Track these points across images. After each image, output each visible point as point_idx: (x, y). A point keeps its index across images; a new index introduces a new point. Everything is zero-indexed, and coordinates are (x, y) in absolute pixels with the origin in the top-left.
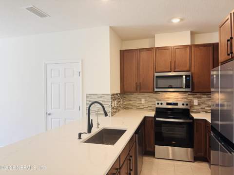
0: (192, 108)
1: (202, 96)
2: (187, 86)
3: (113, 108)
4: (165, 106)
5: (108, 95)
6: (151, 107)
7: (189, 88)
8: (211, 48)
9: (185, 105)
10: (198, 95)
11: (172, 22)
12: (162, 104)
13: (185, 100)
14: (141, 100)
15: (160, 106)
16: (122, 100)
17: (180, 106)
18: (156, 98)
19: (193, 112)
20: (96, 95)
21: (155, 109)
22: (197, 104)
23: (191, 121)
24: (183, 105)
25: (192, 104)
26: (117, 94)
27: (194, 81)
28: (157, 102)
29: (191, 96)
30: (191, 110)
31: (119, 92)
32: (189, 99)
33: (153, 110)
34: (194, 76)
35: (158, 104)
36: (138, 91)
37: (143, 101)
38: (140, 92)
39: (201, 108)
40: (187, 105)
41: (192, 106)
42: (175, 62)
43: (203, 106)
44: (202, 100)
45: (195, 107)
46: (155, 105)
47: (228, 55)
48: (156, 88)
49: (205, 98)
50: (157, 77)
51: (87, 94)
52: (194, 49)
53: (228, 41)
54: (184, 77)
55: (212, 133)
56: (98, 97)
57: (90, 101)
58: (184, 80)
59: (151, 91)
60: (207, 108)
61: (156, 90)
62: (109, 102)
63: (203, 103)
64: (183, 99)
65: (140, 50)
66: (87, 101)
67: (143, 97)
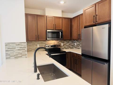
5: (25, 43)
8: (69, 20)
14: (37, 46)
20: (15, 43)
22: (62, 45)
28: (46, 46)
32: (59, 43)
36: (37, 40)
38: (38, 41)
39: (64, 47)
44: (64, 43)
45: (62, 47)
48: (48, 38)
49: (65, 42)
50: (48, 32)
51: (5, 43)
52: (63, 19)
53: (94, 16)
54: (60, 32)
55: (83, 57)
56: (16, 45)
57: (8, 48)
58: (61, 34)
59: (45, 40)
60: (66, 47)
61: (48, 39)
62: (26, 48)
63: (65, 45)
64: (57, 43)
65: (37, 15)
66: (6, 48)
67: (38, 44)
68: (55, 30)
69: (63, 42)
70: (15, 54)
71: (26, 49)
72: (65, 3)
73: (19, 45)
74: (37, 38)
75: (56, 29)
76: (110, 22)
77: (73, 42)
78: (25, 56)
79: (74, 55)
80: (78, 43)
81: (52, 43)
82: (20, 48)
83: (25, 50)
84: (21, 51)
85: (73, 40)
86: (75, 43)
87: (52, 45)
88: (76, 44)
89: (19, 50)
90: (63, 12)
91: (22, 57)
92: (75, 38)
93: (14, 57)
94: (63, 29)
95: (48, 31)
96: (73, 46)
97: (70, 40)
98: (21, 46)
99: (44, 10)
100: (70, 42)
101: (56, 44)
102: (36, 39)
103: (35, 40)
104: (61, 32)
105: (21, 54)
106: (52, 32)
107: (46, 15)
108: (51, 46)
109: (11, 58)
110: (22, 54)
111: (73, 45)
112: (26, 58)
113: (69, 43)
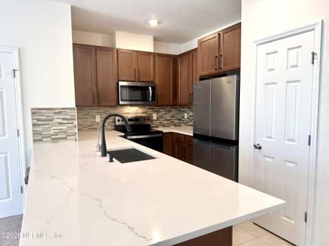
1: (160, 110)
7: (155, 101)
8: (171, 59)
10: (157, 109)
11: (148, 24)
12: (122, 120)
14: (95, 118)
20: (51, 109)
22: (156, 118)
23: (161, 135)
24: (145, 120)
25: (151, 118)
29: (150, 110)
30: (152, 125)
32: (148, 113)
35: (118, 121)
36: (96, 104)
37: (98, 119)
38: (99, 106)
39: (160, 123)
40: (149, 120)
42: (139, 70)
43: (161, 120)
44: (160, 114)
45: (154, 122)
47: (216, 70)
48: (121, 101)
49: (162, 112)
50: (121, 86)
51: (32, 109)
52: (157, 58)
53: (216, 57)
54: (150, 88)
55: (196, 141)
56: (54, 113)
57: (39, 120)
58: (151, 92)
59: (113, 104)
60: (165, 122)
61: (121, 103)
62: (75, 119)
63: (161, 117)
65: (96, 48)
66: (33, 119)
67: (98, 113)
68: (139, 82)
69: (157, 112)
70: (52, 132)
71: (76, 123)
72: (159, 23)
73: (60, 113)
74: (96, 101)
75: (142, 79)
76: (240, 72)
77: (180, 111)
78: (74, 137)
79: (180, 139)
80: (191, 114)
81: (131, 111)
82: (64, 119)
83: (74, 125)
84: (64, 127)
85: (180, 105)
86: (186, 114)
87: (130, 116)
88: (186, 116)
89: (60, 123)
90: (155, 39)
91: (66, 138)
92: (183, 102)
93: (50, 139)
94: (157, 81)
95: (121, 83)
96: (180, 120)
97: (174, 106)
99: (112, 35)
100: (174, 111)
101: (139, 115)
102: (94, 103)
103: (91, 104)
104: (153, 88)
105: (65, 132)
106: (130, 87)
107: (118, 47)
108: (130, 120)
109: (44, 140)
110: (68, 132)
111: (179, 118)
112: (76, 140)
113: (171, 114)
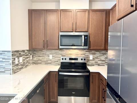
0: (88, 62)
1: (96, 53)
2: (85, 45)
3: (17, 65)
4: (68, 61)
5: (9, 51)
6: (57, 61)
7: (87, 46)
8: (104, 13)
9: (83, 59)
10: (93, 52)
12: (65, 59)
13: (84, 56)
15: (64, 61)
16: (31, 56)
17: (79, 61)
18: (61, 54)
19: (89, 65)
21: (60, 63)
22: (92, 59)
23: (88, 74)
24: (82, 59)
25: (88, 59)
26: (23, 51)
27: (90, 40)
28: (62, 57)
29: (88, 53)
30: (88, 63)
31: (28, 49)
32: (86, 54)
33: (59, 64)
34: (90, 36)
35: (63, 59)
37: (51, 57)
38: (47, 49)
39: (95, 62)
40: (85, 59)
41: (88, 60)
42: (76, 23)
43: (97, 60)
44: (96, 56)
45: (90, 61)
46: (60, 60)
48: (61, 46)
49: (98, 54)
54: (83, 36)
59: (57, 48)
60: (99, 62)
62: (10, 59)
63: (97, 58)
64: (82, 55)
67: (51, 54)
69: (94, 54)
71: (11, 61)
78: (9, 72)
82: (3, 59)
83: (9, 63)
91: (5, 72)
98: (4, 57)
101: (79, 56)
102: (44, 47)
105: (4, 68)
110: (6, 68)
112: (11, 74)
